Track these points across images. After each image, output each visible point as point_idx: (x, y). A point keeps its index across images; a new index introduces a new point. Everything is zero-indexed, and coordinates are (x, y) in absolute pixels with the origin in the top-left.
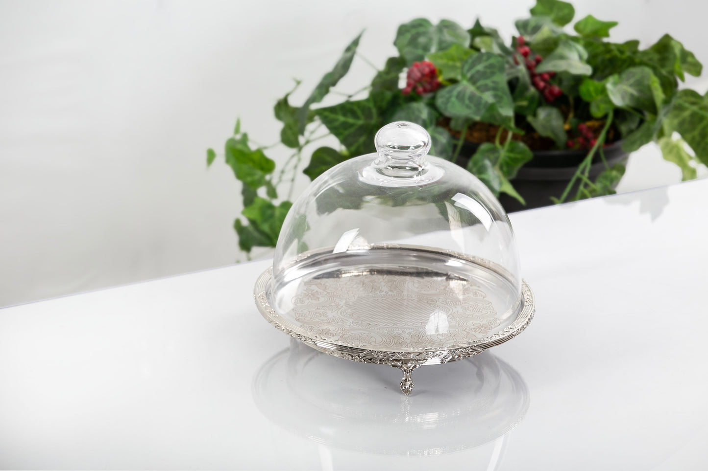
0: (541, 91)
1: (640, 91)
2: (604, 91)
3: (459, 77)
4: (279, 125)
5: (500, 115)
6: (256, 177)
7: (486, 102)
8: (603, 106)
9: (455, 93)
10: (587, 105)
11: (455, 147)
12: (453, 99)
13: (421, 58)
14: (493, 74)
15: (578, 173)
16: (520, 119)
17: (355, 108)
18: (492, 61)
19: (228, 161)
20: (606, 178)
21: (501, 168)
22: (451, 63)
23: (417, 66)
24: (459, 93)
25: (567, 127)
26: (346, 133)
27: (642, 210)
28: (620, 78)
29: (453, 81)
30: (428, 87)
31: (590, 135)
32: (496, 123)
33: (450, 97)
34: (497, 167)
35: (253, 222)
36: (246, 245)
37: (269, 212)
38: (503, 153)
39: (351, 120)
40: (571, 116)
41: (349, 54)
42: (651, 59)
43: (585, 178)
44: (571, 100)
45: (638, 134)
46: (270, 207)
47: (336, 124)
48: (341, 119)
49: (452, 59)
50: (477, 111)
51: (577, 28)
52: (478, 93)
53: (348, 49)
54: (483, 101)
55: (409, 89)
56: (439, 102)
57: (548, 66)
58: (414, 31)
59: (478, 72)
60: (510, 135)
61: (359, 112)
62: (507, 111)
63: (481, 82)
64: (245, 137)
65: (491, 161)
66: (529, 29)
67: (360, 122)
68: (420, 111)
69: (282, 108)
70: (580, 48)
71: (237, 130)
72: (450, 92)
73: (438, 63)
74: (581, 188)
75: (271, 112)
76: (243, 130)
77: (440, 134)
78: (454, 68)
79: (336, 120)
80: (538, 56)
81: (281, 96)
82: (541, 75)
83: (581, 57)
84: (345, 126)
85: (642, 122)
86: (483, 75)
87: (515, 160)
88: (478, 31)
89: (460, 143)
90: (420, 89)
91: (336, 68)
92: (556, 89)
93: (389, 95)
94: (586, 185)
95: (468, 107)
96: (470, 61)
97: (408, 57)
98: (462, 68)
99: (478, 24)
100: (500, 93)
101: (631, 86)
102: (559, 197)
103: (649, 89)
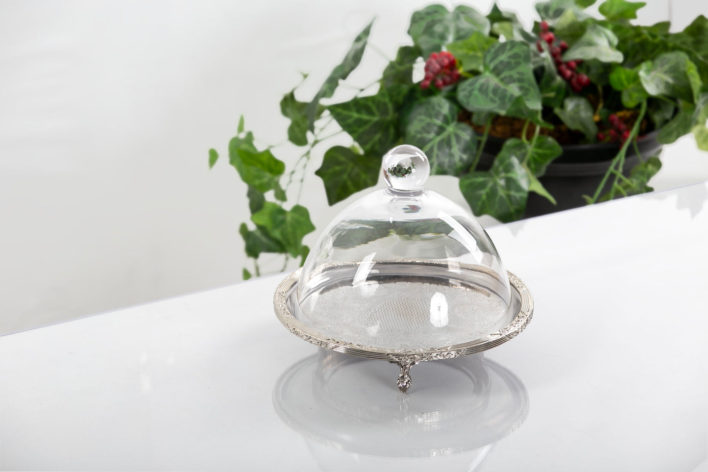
0: (568, 80)
1: (675, 78)
2: (636, 79)
3: (481, 69)
4: (287, 122)
5: (527, 108)
6: (265, 180)
7: (512, 95)
8: (636, 95)
9: (477, 85)
10: (618, 94)
11: (479, 142)
12: (476, 92)
13: (438, 48)
14: (518, 64)
15: (612, 169)
16: (547, 112)
17: (370, 103)
18: (516, 50)
19: (232, 162)
20: (642, 173)
21: (529, 165)
22: (471, 53)
23: (434, 57)
24: (482, 85)
25: (597, 118)
26: (361, 130)
27: (680, 205)
28: (653, 64)
29: (475, 73)
30: (448, 79)
31: (623, 127)
32: (523, 118)
33: (473, 90)
34: (525, 164)
35: (261, 228)
36: (253, 251)
37: (280, 217)
38: (531, 149)
39: (365, 117)
40: (601, 106)
41: (359, 45)
42: (683, 43)
43: (619, 173)
44: (600, 89)
45: (673, 125)
46: (281, 211)
47: (350, 121)
48: (355, 115)
49: (473, 48)
50: (502, 105)
51: (602, 10)
52: (502, 86)
53: (358, 39)
54: (508, 94)
55: (428, 83)
56: (461, 95)
57: (574, 54)
58: (429, 19)
59: (501, 62)
60: (538, 129)
61: (374, 108)
62: (535, 105)
63: (505, 74)
64: (250, 136)
65: (518, 157)
66: (551, 13)
67: (376, 119)
68: (440, 106)
69: (289, 103)
70: (609, 33)
71: (241, 129)
72: (472, 84)
73: (457, 54)
74: (616, 184)
75: (278, 108)
76: (247, 128)
77: (463, 130)
78: (474, 58)
79: (350, 117)
80: (563, 42)
81: (287, 91)
82: (568, 64)
83: (610, 43)
84: (360, 123)
85: (676, 111)
86: (508, 65)
87: (543, 157)
88: (496, 16)
89: (484, 139)
90: (440, 82)
91: (346, 59)
92: (585, 77)
93: (405, 88)
94: (620, 181)
95: (492, 100)
96: (493, 50)
97: (424, 47)
98: (485, 57)
99: (495, 9)
100: (526, 85)
101: (666, 72)
102: (591, 195)
103: (685, 75)
